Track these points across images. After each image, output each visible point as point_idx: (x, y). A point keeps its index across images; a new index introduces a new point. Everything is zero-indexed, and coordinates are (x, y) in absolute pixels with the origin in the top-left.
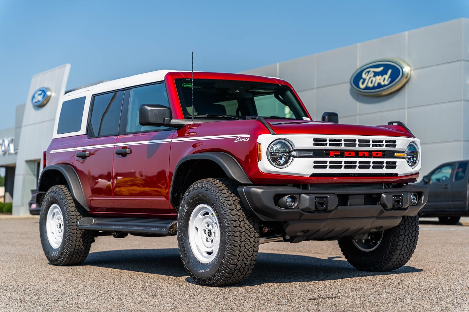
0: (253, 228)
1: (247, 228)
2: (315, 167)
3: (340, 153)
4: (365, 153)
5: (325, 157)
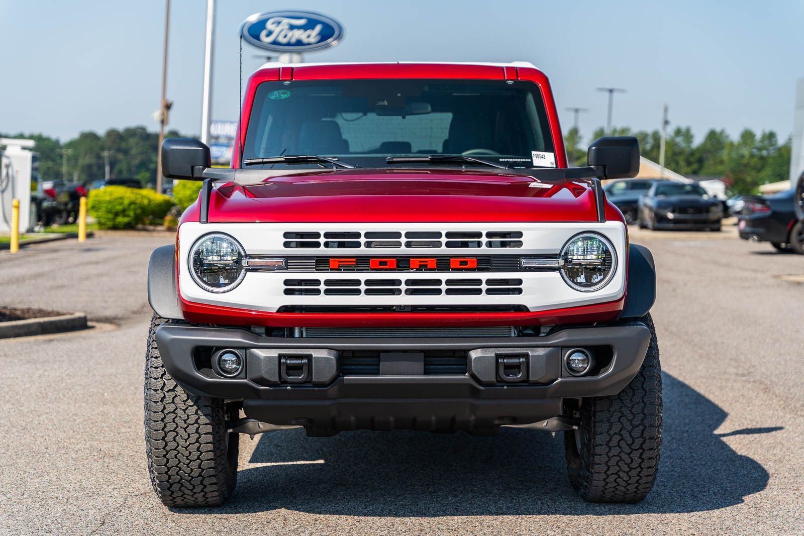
0: (195, 406)
1: (181, 405)
2: (287, 292)
3: (355, 263)
4: (427, 262)
5: (317, 270)
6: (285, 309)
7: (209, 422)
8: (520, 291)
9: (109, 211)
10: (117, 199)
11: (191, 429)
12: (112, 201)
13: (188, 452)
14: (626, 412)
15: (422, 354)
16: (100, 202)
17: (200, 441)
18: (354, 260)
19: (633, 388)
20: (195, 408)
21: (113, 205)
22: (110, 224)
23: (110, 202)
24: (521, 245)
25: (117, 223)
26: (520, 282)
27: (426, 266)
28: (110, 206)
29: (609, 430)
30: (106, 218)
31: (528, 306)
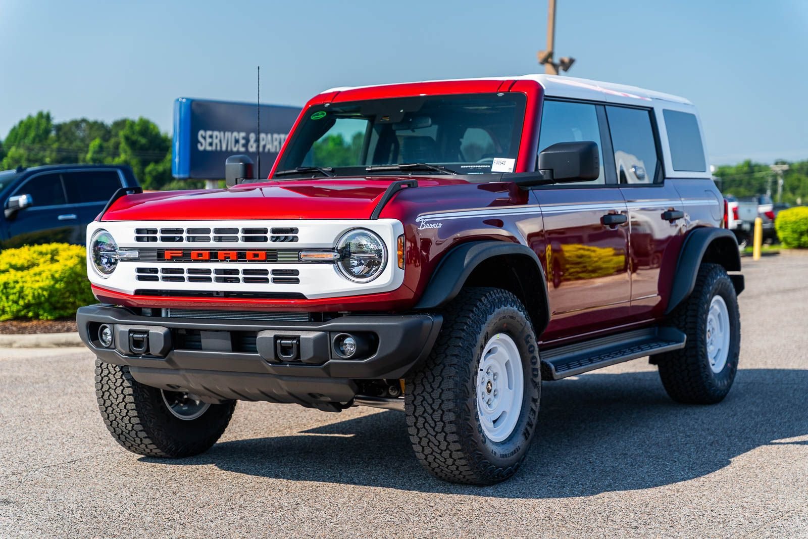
3: (181, 255)
4: (229, 254)
5: (158, 260)
6: (138, 292)
7: (129, 385)
8: (297, 281)
9: (794, 232)
10: (802, 219)
11: (119, 390)
12: (798, 220)
13: (119, 409)
14: (427, 397)
15: (229, 333)
16: (786, 223)
17: (126, 401)
18: (181, 252)
19: (434, 374)
20: (121, 373)
21: (799, 226)
22: (796, 243)
23: (795, 222)
24: (297, 241)
25: (802, 242)
26: (296, 272)
27: (229, 258)
28: (795, 226)
29: (414, 412)
30: (791, 238)
31: (304, 294)
